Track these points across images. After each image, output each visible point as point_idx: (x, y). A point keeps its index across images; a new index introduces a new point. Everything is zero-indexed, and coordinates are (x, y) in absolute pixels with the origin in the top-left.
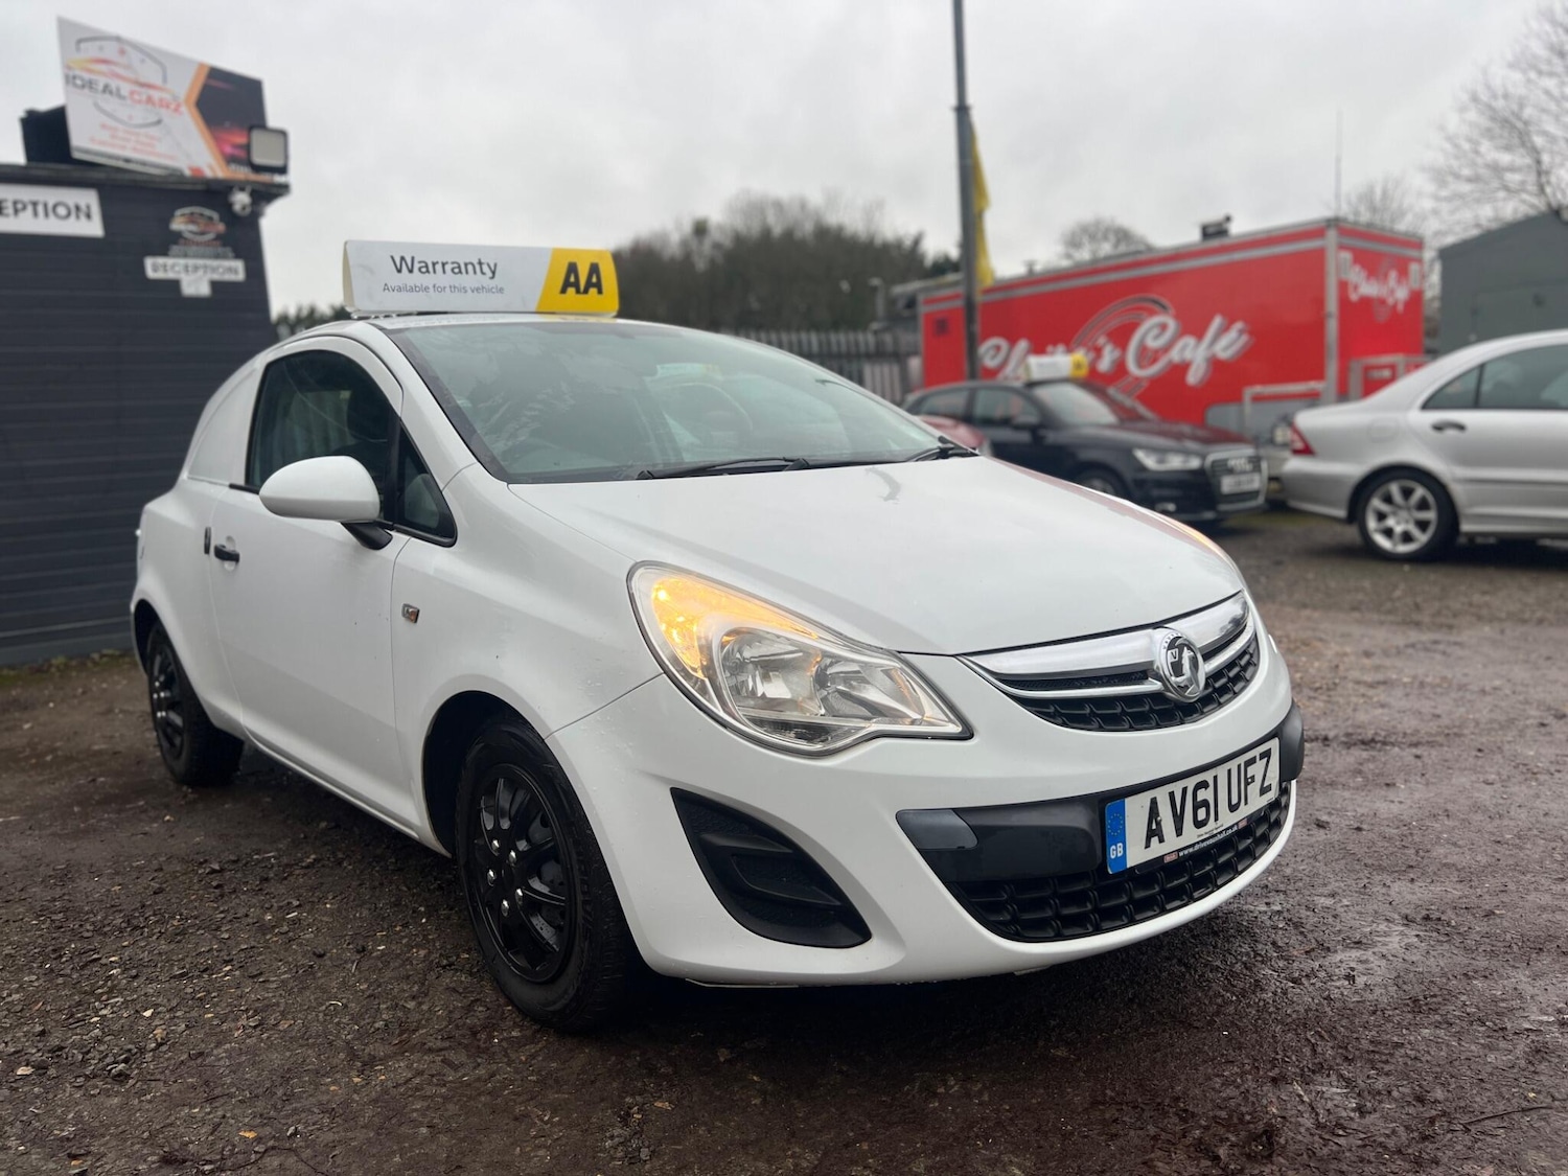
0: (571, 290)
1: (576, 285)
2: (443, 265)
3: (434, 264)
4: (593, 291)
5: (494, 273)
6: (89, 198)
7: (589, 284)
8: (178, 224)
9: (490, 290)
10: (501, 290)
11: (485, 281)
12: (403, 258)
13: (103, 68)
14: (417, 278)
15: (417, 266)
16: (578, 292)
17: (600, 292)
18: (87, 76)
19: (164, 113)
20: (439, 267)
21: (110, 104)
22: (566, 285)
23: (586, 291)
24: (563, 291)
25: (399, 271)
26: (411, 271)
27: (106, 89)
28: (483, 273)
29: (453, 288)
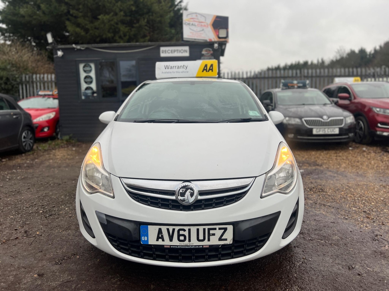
0: (205, 71)
1: (206, 70)
2: (175, 67)
3: (173, 67)
4: (210, 71)
5: (186, 68)
6: (187, 48)
7: (210, 69)
8: (204, 52)
9: (185, 72)
10: (188, 72)
11: (184, 70)
12: (167, 66)
13: (192, 20)
14: (169, 70)
15: (170, 67)
16: (207, 71)
17: (212, 71)
18: (188, 22)
19: (204, 28)
20: (174, 67)
21: (193, 27)
22: (204, 70)
23: (209, 71)
24: (203, 71)
25: (166, 69)
26: (168, 68)
27: (192, 25)
28: (184, 68)
29: (177, 72)
